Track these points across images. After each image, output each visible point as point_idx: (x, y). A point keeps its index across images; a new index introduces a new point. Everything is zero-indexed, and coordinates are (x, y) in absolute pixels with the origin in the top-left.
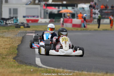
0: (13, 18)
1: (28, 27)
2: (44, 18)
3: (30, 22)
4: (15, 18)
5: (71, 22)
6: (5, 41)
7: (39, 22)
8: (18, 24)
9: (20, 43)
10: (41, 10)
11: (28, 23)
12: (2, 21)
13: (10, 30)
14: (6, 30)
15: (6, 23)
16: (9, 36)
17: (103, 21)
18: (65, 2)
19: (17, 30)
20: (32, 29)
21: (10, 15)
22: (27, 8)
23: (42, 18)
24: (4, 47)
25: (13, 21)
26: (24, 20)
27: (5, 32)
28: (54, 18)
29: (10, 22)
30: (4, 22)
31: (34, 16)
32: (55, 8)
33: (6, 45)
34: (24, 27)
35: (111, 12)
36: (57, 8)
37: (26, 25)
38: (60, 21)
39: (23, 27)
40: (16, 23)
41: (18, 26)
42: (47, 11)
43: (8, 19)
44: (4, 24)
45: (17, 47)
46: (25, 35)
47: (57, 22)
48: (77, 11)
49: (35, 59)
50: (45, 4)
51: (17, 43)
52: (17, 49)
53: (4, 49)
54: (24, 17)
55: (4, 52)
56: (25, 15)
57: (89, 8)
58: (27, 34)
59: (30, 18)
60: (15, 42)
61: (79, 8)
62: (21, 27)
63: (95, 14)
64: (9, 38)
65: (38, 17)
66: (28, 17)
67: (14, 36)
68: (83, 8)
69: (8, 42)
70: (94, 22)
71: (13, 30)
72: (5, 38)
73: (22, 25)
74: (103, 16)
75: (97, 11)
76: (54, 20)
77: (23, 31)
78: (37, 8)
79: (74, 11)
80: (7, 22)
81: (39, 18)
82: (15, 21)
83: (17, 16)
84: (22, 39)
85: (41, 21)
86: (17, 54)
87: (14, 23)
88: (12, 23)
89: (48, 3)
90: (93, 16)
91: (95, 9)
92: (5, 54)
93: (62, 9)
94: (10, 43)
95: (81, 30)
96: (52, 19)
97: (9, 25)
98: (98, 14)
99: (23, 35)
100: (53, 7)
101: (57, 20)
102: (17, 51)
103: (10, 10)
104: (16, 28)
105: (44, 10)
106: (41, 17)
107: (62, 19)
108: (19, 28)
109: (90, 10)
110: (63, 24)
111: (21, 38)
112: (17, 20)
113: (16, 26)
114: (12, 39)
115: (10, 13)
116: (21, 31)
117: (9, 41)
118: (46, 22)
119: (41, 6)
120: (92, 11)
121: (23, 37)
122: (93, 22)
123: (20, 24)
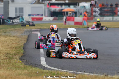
0: (19, 17)
1: (33, 25)
2: (48, 16)
3: (35, 20)
4: (21, 17)
5: (73, 20)
6: (12, 40)
7: (43, 20)
8: (23, 23)
9: (26, 41)
10: (45, 9)
11: (33, 22)
12: (9, 20)
13: (16, 28)
14: (13, 29)
15: (12, 22)
16: (15, 35)
17: (103, 19)
18: (67, 2)
19: (23, 29)
20: (37, 28)
21: (16, 14)
22: (32, 7)
23: (46, 17)
24: (11, 46)
25: (19, 20)
26: (29, 18)
27: (12, 30)
28: (57, 16)
29: (16, 21)
30: (10, 21)
31: (38, 15)
32: (58, 7)
33: (13, 44)
34: (30, 26)
35: (110, 10)
36: (60, 6)
37: (31, 24)
38: (63, 19)
39: (28, 25)
40: (22, 21)
41: (23, 25)
42: (51, 9)
43: (15, 18)
44: (11, 22)
45: (23, 46)
46: (30, 33)
47: (60, 20)
48: (78, 9)
49: (40, 59)
50: (48, 3)
51: (23, 41)
52: (24, 48)
53: (11, 48)
54: (29, 15)
55: (11, 51)
56: (30, 13)
57: (89, 6)
58: (32, 33)
59: (35, 17)
60: (21, 41)
61: (81, 6)
62: (27, 25)
63: (95, 12)
64: (16, 36)
65: (42, 15)
66: (33, 15)
67: (20, 34)
68: (84, 7)
69: (15, 41)
70: (95, 20)
71: (19, 28)
72: (12, 36)
73: (27, 23)
74: (103, 14)
75: (97, 10)
76: (57, 18)
77: (28, 29)
78: (41, 7)
79: (76, 9)
80: (14, 21)
81: (43, 17)
82: (21, 20)
83: (23, 15)
84: (28, 38)
85: (45, 19)
86: (23, 54)
87: (20, 22)
88: (18, 22)
89: (51, 2)
90: (94, 14)
91: (95, 8)
92: (12, 54)
93: (65, 7)
94: (17, 42)
95: (83, 28)
96: (55, 17)
97: (15, 23)
98: (98, 12)
99: (29, 34)
100: (57, 6)
101: (60, 18)
102: (23, 50)
103: (16, 9)
104: (22, 27)
105: (48, 9)
106: (45, 15)
107: (65, 18)
108: (25, 27)
109: (90, 8)
110: (66, 22)
111: (26, 37)
112: (23, 19)
113: (22, 24)
114: (18, 37)
115: (16, 12)
116: (27, 30)
117: (16, 39)
118: (49, 19)
119: (45, 5)
120: (93, 10)
121: (29, 36)
122: (93, 20)
123: (25, 23)
